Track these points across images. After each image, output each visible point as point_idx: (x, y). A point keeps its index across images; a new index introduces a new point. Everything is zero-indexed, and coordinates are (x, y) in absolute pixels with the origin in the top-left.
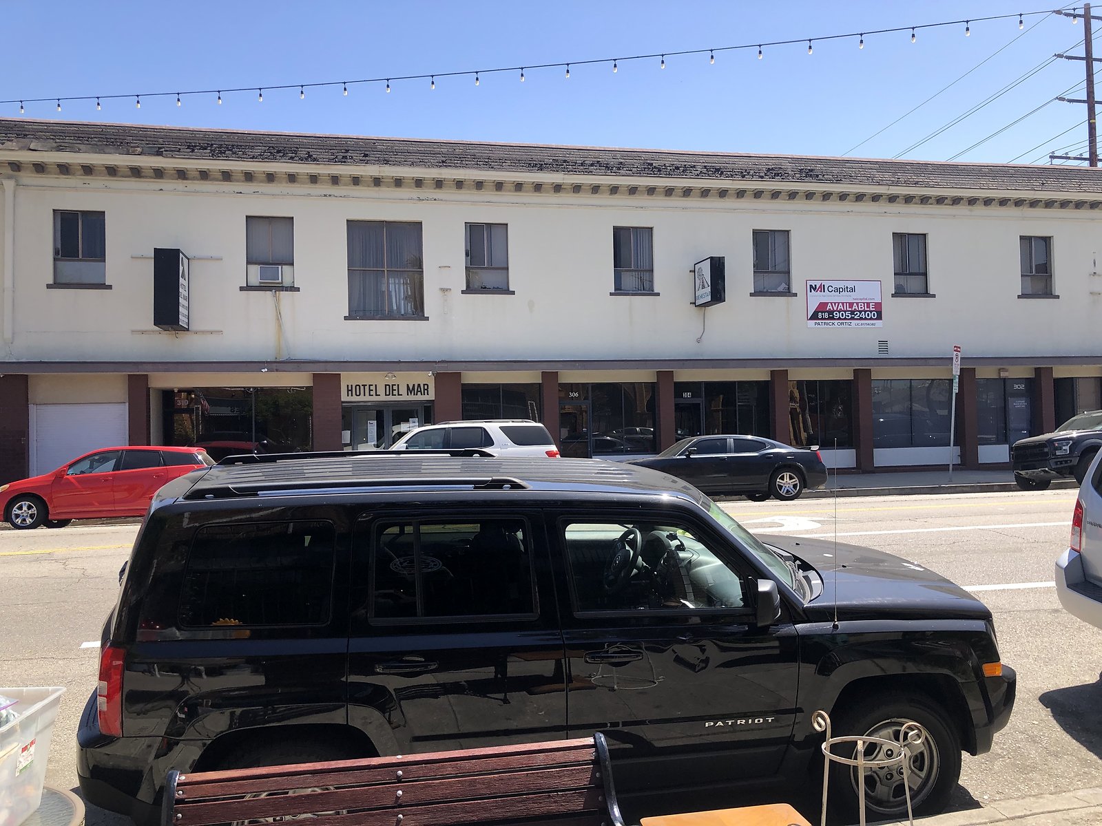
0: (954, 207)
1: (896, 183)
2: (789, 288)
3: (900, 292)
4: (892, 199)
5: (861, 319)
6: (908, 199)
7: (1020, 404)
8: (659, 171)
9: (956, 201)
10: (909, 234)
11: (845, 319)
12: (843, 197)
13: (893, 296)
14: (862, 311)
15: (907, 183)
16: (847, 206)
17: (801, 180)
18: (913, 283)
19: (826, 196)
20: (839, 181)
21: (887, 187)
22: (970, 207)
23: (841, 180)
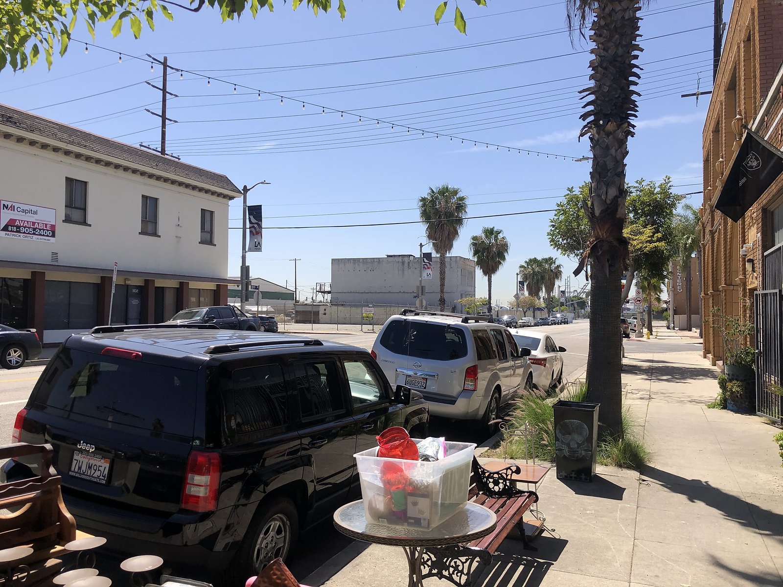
0: (106, 167)
1: (72, 143)
3: (68, 220)
4: (67, 153)
5: (40, 235)
6: (78, 156)
7: (135, 302)
9: (108, 164)
10: (76, 180)
11: (29, 233)
12: (32, 143)
13: (64, 221)
14: (42, 229)
15: (79, 145)
16: (35, 150)
18: (76, 215)
19: (20, 140)
20: (32, 131)
21: (66, 144)
22: (115, 170)
23: (33, 131)
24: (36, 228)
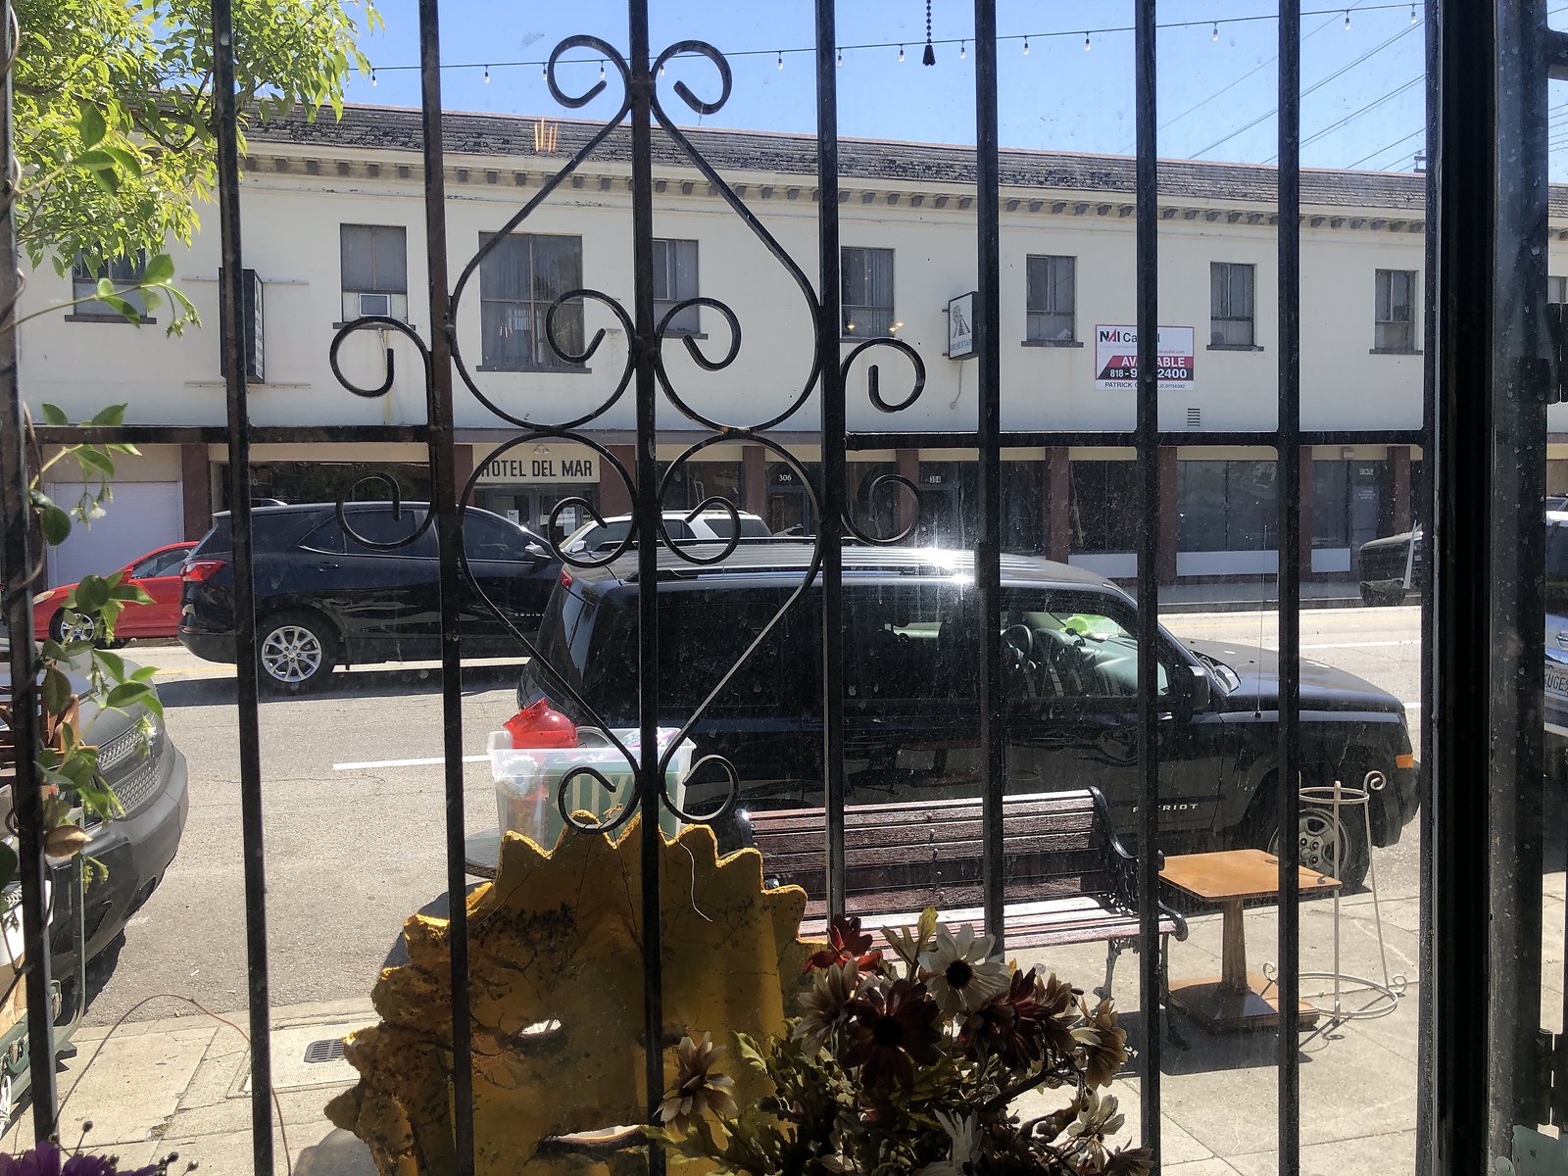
1: (1216, 195)
2: (1072, 336)
3: (1217, 343)
4: (1212, 216)
5: (1166, 378)
6: (1233, 217)
7: (1367, 495)
8: (905, 171)
10: (1231, 264)
13: (1209, 348)
14: (1168, 368)
15: (1232, 195)
17: (1093, 188)
18: (1234, 331)
21: (1206, 200)
22: (1312, 229)
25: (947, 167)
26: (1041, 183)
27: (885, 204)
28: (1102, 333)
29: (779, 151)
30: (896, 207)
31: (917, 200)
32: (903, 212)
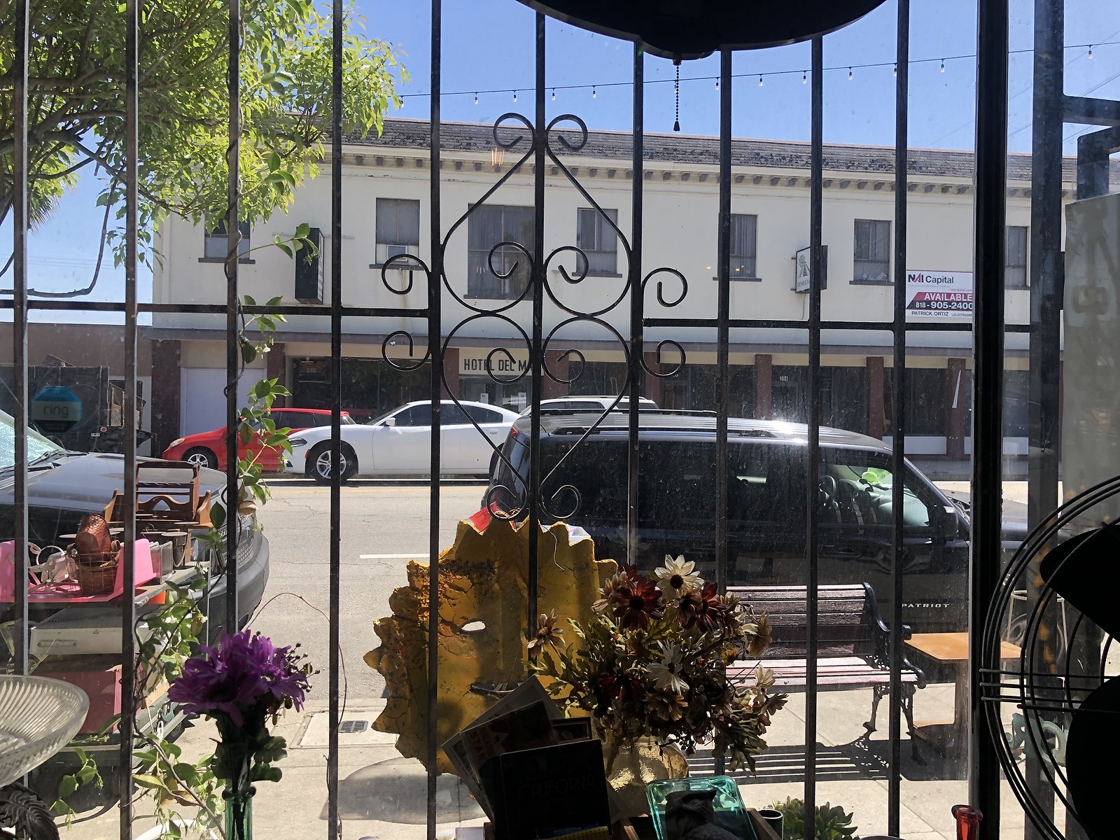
2: (888, 278)
5: (958, 309)
8: (766, 160)
10: (1009, 227)
11: (942, 309)
12: (945, 189)
14: (959, 302)
15: (1011, 176)
16: (949, 198)
18: (1012, 276)
19: (928, 188)
23: (944, 173)
24: (953, 301)
25: (797, 157)
26: (866, 168)
27: (752, 184)
28: (910, 276)
29: (676, 147)
30: (760, 186)
31: (774, 181)
32: (765, 189)
